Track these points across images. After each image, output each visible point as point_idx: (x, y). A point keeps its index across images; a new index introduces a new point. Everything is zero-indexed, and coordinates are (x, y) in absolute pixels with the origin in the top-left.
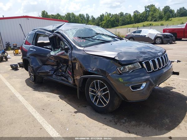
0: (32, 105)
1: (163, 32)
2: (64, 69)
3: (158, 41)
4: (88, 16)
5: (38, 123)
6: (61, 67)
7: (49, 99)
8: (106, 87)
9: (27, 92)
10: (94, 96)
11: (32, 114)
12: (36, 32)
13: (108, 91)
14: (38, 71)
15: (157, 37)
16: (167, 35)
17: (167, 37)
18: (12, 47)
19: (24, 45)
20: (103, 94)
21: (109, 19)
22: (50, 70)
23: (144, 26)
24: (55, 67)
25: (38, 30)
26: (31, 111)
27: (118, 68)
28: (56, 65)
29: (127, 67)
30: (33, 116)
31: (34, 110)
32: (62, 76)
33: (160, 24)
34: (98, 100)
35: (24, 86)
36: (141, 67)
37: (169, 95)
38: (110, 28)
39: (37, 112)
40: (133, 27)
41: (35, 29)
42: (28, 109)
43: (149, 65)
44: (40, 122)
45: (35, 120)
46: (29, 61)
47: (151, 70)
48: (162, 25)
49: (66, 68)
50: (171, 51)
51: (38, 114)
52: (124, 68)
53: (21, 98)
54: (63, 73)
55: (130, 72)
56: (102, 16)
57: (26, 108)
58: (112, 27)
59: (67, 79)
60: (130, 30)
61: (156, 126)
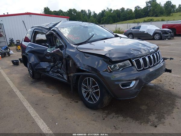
0: (27, 99)
1: (162, 28)
2: (60, 65)
3: (157, 37)
4: (90, 12)
5: (31, 117)
6: (57, 64)
7: (44, 94)
8: (98, 85)
9: (24, 87)
10: (86, 92)
11: (26, 109)
12: (34, 29)
13: (99, 90)
14: (36, 68)
15: (155, 33)
16: (165, 31)
17: (165, 32)
18: (16, 43)
19: (23, 42)
20: (94, 91)
21: (111, 14)
22: (46, 67)
23: (145, 22)
24: (52, 64)
25: (36, 28)
26: (26, 106)
27: (108, 66)
28: (52, 62)
29: (117, 65)
30: (27, 111)
31: (29, 105)
32: (58, 72)
33: (160, 20)
34: (89, 96)
35: (23, 81)
36: (131, 65)
37: (159, 91)
38: (111, 24)
39: (31, 107)
40: (134, 23)
41: (34, 26)
42: (23, 104)
43: (139, 63)
44: (33, 116)
45: (28, 114)
46: (27, 58)
47: (141, 68)
48: (163, 20)
49: (62, 65)
50: (169, 46)
51: (32, 108)
52: (115, 66)
53: (18, 93)
54: (59, 70)
55: (120, 70)
56: (104, 12)
57: (21, 103)
58: (113, 23)
59: (62, 76)
60: (130, 25)
61: (142, 121)
